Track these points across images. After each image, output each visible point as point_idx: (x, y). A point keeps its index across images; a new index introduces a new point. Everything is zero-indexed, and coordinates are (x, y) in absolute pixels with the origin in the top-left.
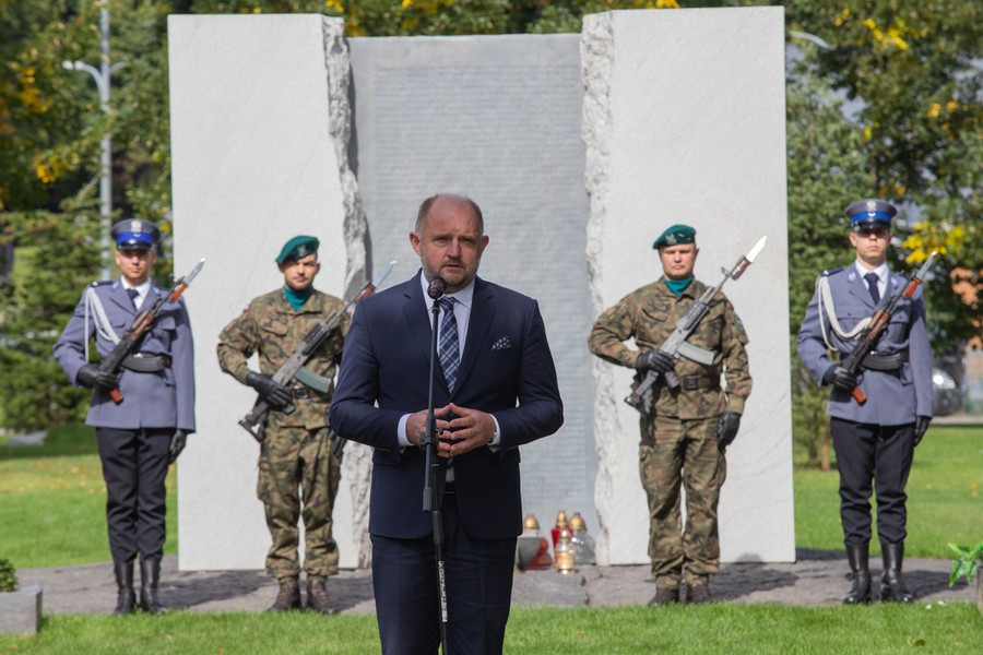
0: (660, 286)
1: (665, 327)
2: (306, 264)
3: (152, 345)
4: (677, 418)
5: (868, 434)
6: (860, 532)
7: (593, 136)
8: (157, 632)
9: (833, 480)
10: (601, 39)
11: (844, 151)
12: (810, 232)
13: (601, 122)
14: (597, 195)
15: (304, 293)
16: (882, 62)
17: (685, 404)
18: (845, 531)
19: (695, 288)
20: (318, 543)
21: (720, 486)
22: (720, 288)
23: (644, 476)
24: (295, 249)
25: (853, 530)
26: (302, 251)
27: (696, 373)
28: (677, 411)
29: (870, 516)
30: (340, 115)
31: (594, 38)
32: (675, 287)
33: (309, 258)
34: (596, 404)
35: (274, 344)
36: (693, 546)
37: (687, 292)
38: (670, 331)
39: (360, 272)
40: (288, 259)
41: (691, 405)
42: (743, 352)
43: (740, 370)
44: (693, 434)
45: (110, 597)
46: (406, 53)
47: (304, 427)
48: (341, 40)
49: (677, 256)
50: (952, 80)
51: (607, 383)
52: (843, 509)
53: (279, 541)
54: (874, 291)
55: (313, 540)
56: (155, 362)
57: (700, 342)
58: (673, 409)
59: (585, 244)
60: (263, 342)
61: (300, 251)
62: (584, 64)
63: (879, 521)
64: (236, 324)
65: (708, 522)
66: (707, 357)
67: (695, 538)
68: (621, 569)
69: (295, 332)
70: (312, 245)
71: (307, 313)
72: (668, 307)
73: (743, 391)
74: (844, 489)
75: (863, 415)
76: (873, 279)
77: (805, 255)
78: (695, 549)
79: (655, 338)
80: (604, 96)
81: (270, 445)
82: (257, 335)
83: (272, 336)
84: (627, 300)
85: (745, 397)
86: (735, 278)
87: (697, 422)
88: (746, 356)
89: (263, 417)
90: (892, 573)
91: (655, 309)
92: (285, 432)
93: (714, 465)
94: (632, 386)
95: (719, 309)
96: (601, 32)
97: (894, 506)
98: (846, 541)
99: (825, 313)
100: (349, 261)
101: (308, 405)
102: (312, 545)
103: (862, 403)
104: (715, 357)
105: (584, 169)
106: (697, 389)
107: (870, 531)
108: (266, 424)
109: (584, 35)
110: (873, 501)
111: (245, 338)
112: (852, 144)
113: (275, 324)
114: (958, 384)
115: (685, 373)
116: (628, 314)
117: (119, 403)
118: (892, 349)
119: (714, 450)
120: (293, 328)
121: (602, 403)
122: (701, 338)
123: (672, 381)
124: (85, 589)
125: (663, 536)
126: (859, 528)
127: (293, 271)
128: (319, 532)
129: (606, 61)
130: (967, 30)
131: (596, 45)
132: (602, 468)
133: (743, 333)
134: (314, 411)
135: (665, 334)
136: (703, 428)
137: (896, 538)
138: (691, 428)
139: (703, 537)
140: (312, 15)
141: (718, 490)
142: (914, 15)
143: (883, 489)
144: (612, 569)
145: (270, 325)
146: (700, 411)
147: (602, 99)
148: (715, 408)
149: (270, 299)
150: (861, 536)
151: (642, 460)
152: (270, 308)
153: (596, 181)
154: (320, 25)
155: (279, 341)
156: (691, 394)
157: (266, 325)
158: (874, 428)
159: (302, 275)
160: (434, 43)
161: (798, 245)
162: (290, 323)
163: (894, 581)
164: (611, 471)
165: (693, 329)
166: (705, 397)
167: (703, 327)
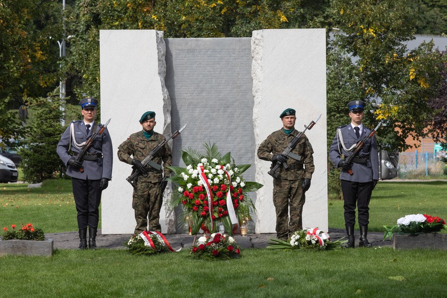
0: (281, 131)
1: (283, 146)
2: (150, 122)
3: (93, 150)
4: (287, 180)
5: (355, 186)
6: (351, 222)
7: (256, 75)
8: (95, 256)
9: (342, 203)
10: (259, 39)
11: (351, 77)
12: (338, 108)
13: (259, 70)
14: (257, 97)
15: (150, 132)
16: (366, 42)
17: (290, 175)
18: (346, 221)
19: (294, 132)
20: (154, 225)
21: (303, 205)
22: (304, 132)
23: (275, 201)
24: (146, 116)
25: (348, 221)
26: (149, 117)
27: (294, 163)
28: (287, 177)
29: (355, 216)
30: (162, 67)
31: (256, 39)
32: (287, 132)
33: (152, 119)
34: (256, 174)
35: (140, 151)
36: (293, 227)
37: (291, 134)
38: (285, 148)
39: (169, 124)
40: (143, 120)
41: (292, 175)
42: (312, 157)
43: (310, 163)
44: (293, 186)
45: (77, 243)
46: (187, 44)
47: (151, 182)
48: (163, 39)
49: (289, 119)
50: (393, 49)
51: (260, 166)
52: (345, 213)
53: (140, 224)
54: (357, 133)
55: (152, 224)
56: (94, 157)
57: (295, 152)
58: (286, 176)
59: (252, 115)
60: (135, 151)
61: (148, 117)
62: (252, 49)
63: (359, 217)
64: (125, 143)
65: (298, 218)
66: (299, 158)
67: (293, 224)
68: (264, 235)
69: (148, 147)
70: (152, 115)
71: (152, 140)
72: (284, 139)
73: (311, 171)
74: (345, 206)
75: (353, 179)
76: (357, 129)
77: (336, 117)
78: (293, 228)
79: (279, 150)
80: (260, 61)
81: (138, 189)
82: (133, 148)
83: (139, 148)
84: (270, 137)
85: (312, 173)
86: (309, 129)
87: (294, 181)
88: (313, 158)
89: (136, 178)
90: (363, 237)
91: (280, 140)
92: (144, 184)
93: (300, 197)
94: (270, 168)
95: (303, 141)
96: (259, 37)
97: (364, 212)
98: (346, 225)
99: (340, 141)
100: (165, 121)
101: (152, 174)
102: (152, 226)
103: (352, 175)
104: (301, 158)
105: (252, 87)
106: (294, 169)
107: (355, 221)
108: (136, 181)
109: (253, 38)
110: (356, 210)
111: (128, 149)
112: (354, 74)
113: (140, 144)
114: (395, 167)
115: (290, 163)
116: (270, 142)
117: (82, 172)
118: (364, 155)
119: (301, 191)
120: (147, 146)
121: (258, 174)
122: (296, 151)
123: (285, 166)
124: (68, 240)
125: (282, 224)
126: (351, 220)
127: (146, 124)
128: (154, 221)
129: (261, 48)
130: (399, 30)
131: (257, 41)
132: (258, 198)
133: (312, 149)
134: (155, 176)
135: (283, 149)
136: (297, 183)
137: (365, 224)
138: (292, 184)
139: (296, 223)
140: (152, 30)
141: (302, 206)
142: (379, 24)
143: (361, 206)
144: (261, 235)
145: (138, 144)
146: (296, 177)
147: (259, 61)
148: (301, 176)
149: (138, 134)
150: (351, 223)
151: (274, 195)
152: (138, 138)
153: (256, 92)
154: (155, 33)
155: (141, 150)
156: (292, 171)
157: (137, 144)
158: (357, 184)
159: (149, 125)
160: (197, 40)
161: (333, 113)
162: (146, 144)
163: (364, 240)
164: (261, 199)
165: (293, 147)
166: (298, 172)
167: (297, 147)
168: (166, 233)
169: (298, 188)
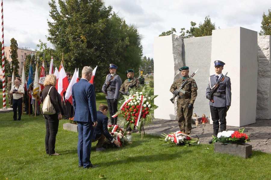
1: (179, 86)
4: (180, 104)
27: (183, 95)
32: (183, 78)
36: (186, 128)
43: (193, 95)
54: (217, 79)
57: (184, 89)
58: (179, 102)
75: (214, 105)
76: (217, 77)
93: (187, 113)
95: (189, 83)
103: (213, 102)
118: (219, 92)
119: (187, 110)
138: (182, 106)
148: (187, 102)
156: (182, 99)
160: (194, 38)
165: (183, 87)
166: (185, 100)
167: (185, 86)
168: (175, 120)
169: (185, 108)
